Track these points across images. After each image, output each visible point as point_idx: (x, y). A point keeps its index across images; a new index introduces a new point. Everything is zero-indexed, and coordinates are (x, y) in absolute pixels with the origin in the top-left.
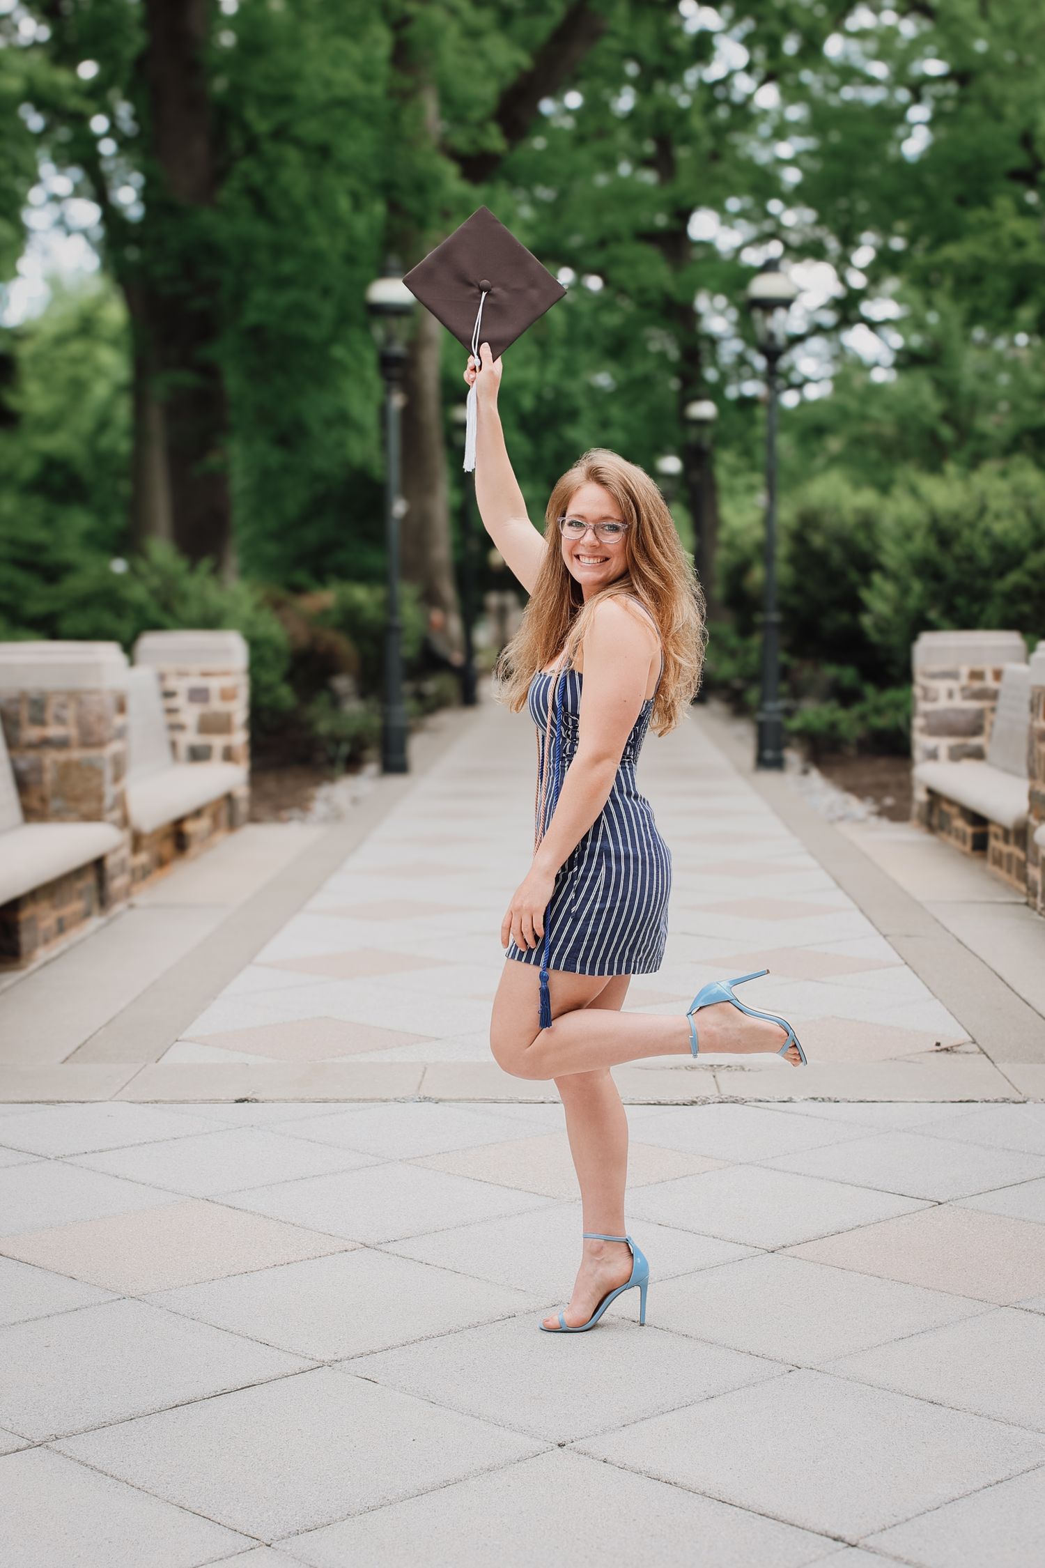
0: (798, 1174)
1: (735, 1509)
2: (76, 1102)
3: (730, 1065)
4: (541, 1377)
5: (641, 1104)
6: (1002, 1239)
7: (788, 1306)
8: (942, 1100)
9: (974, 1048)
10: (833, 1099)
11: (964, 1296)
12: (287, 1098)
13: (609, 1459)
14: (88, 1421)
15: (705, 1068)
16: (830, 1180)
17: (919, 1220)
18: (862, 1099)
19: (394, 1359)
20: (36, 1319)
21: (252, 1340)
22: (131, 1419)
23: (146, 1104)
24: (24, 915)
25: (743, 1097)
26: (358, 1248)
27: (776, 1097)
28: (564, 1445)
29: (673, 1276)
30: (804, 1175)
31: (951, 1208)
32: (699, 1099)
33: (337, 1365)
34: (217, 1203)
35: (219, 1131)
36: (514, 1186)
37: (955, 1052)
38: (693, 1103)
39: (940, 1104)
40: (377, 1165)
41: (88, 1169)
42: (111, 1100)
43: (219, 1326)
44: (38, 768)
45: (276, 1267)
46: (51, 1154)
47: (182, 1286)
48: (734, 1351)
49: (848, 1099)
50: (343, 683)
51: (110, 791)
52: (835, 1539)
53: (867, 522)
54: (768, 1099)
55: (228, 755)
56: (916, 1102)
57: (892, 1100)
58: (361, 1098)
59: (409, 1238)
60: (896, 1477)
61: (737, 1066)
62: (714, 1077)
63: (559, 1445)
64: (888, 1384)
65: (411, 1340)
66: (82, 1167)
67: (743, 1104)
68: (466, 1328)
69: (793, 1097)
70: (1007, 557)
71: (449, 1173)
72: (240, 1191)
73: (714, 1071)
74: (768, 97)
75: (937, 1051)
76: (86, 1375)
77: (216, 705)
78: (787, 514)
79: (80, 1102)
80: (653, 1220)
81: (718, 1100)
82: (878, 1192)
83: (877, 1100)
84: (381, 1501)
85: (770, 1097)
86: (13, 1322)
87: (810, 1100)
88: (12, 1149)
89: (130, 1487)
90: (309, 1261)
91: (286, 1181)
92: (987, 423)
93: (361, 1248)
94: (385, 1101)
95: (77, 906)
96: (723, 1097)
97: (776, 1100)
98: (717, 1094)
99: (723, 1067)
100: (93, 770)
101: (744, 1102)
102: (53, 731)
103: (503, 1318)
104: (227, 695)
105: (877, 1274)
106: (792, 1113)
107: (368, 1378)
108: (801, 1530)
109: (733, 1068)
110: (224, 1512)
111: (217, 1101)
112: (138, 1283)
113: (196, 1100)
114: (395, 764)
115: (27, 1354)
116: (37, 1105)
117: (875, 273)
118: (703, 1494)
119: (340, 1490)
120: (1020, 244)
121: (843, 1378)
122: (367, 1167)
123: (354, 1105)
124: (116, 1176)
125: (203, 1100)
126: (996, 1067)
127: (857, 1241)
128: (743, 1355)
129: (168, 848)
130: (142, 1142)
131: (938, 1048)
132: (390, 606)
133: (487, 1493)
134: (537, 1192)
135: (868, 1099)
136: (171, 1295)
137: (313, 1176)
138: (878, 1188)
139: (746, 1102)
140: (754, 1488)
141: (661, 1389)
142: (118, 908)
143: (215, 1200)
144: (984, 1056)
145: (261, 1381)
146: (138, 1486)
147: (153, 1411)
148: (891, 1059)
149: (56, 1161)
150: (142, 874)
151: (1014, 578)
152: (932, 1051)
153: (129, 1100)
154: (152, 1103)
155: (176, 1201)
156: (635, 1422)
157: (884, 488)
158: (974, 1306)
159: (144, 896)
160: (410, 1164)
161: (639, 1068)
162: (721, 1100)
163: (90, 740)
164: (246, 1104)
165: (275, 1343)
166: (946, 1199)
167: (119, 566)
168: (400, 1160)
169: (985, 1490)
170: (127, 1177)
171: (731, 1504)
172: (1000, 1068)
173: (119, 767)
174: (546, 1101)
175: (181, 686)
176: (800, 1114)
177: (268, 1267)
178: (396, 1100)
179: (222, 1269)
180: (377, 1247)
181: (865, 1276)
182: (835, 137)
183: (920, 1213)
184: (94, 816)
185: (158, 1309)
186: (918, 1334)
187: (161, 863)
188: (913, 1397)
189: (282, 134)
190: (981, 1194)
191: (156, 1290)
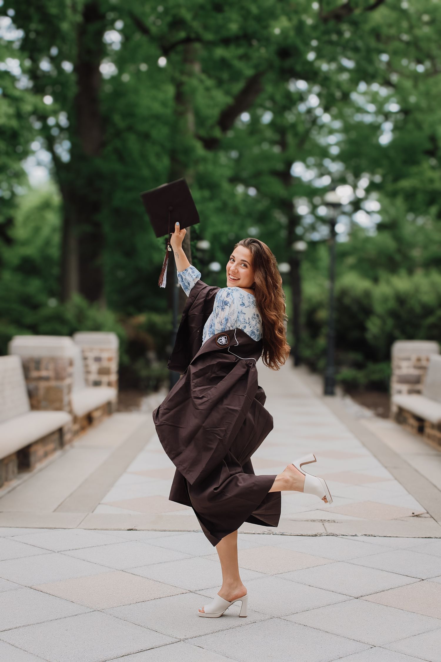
0: (363, 566)
2: (62, 529)
3: (329, 520)
4: (270, 648)
5: (295, 535)
7: (367, 621)
8: (418, 537)
9: (428, 515)
10: (373, 535)
11: (438, 618)
12: (149, 529)
15: (319, 521)
16: (377, 569)
17: (415, 587)
18: (385, 535)
19: (209, 639)
20: (60, 619)
21: (150, 629)
22: (105, 661)
23: (91, 530)
24: (33, 449)
25: (336, 534)
26: (188, 592)
27: (350, 534)
29: (318, 607)
30: (366, 567)
31: (428, 582)
32: (318, 534)
33: (186, 641)
35: (123, 542)
37: (420, 517)
38: (316, 535)
39: (417, 538)
40: (190, 558)
41: (72, 557)
42: (76, 528)
43: (135, 623)
44: (37, 389)
45: (155, 600)
46: (56, 550)
47: (118, 606)
48: (347, 639)
49: (380, 536)
50: (151, 355)
51: (66, 399)
53: (367, 294)
54: (347, 535)
55: (109, 384)
56: (407, 537)
57: (398, 536)
58: (180, 530)
59: (208, 589)
61: (332, 520)
62: (323, 525)
64: (412, 654)
65: (215, 631)
66: (69, 556)
67: (336, 536)
69: (357, 534)
70: (428, 311)
72: (136, 567)
73: (322, 522)
74: (326, 118)
75: (413, 516)
76: (84, 642)
77: (105, 364)
79: (63, 529)
80: (307, 584)
81: (326, 534)
82: (397, 574)
83: (391, 536)
85: (347, 534)
86: (51, 620)
87: (364, 536)
88: (39, 547)
90: (168, 597)
91: (154, 564)
92: (416, 253)
94: (189, 531)
95: (51, 446)
96: (328, 533)
97: (350, 535)
98: (326, 532)
99: (326, 521)
100: (59, 390)
101: (337, 535)
102: (44, 373)
103: (251, 623)
104: (110, 359)
105: (401, 608)
106: (357, 541)
107: (200, 646)
109: (331, 521)
111: (120, 530)
112: (100, 605)
113: (111, 529)
115: (59, 633)
116: (46, 529)
117: (368, 190)
120: (431, 181)
121: (394, 651)
122: (186, 559)
123: (177, 533)
124: (84, 560)
125: (114, 529)
126: (438, 523)
127: (391, 595)
128: (351, 641)
129: (85, 423)
130: (92, 546)
131: (413, 515)
132: (174, 324)
134: (257, 571)
135: (388, 536)
136: (114, 610)
137: (165, 562)
139: (338, 536)
141: (320, 654)
142: (67, 447)
143: (126, 571)
144: (432, 519)
145: (156, 647)
147: (114, 658)
148: (394, 519)
149: (58, 553)
150: (76, 433)
151: (431, 320)
152: (411, 516)
153: (84, 528)
154: (93, 530)
155: (110, 571)
157: (376, 280)
159: (77, 443)
160: (204, 558)
161: (292, 520)
162: (327, 535)
163: (59, 377)
164: (132, 531)
165: (160, 631)
166: (426, 578)
167: (54, 303)
168: (199, 556)
170: (88, 560)
172: (440, 524)
173: (70, 388)
174: (255, 533)
175: (91, 355)
176: (360, 541)
177: (152, 600)
178: (193, 531)
179: (133, 600)
180: (195, 592)
181: (396, 609)
182: (353, 135)
183: (415, 584)
184: (59, 409)
185: (109, 616)
186: (421, 633)
187: (83, 429)
188: (423, 659)
189: (130, 129)
190: (439, 576)
191: (108, 608)
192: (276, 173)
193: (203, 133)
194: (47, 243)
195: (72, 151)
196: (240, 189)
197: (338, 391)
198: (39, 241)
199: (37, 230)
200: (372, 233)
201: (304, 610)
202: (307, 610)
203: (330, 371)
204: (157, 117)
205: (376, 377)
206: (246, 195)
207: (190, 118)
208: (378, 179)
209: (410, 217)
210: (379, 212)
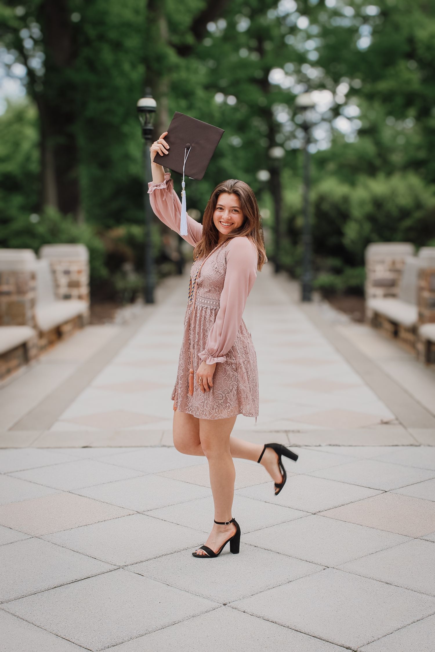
0: (324, 479)
1: (302, 634)
2: (13, 448)
6: (414, 507)
7: (322, 539)
8: (385, 445)
9: (396, 422)
10: (338, 445)
11: (398, 534)
12: (104, 446)
13: (246, 611)
14: (16, 595)
15: (283, 431)
16: (338, 481)
17: (377, 499)
18: (350, 445)
19: (151, 564)
21: (89, 556)
22: (35, 594)
23: (43, 449)
25: (301, 444)
26: (135, 514)
27: (314, 444)
28: (226, 605)
29: (272, 525)
30: (327, 479)
31: (391, 494)
33: (126, 568)
34: (74, 493)
35: (75, 461)
36: (202, 485)
37: (389, 424)
39: (383, 447)
40: (143, 476)
41: (18, 478)
42: (28, 447)
43: (74, 550)
45: (99, 523)
46: (2, 472)
47: (58, 532)
48: (299, 560)
49: (345, 445)
50: (128, 267)
51: (29, 314)
52: (347, 648)
53: (346, 199)
54: (311, 445)
55: (80, 297)
56: (374, 446)
57: (363, 445)
58: (136, 445)
59: (157, 509)
60: (373, 618)
61: (297, 431)
62: (287, 435)
63: (224, 605)
64: (367, 575)
65: (158, 556)
66: (16, 478)
67: (299, 447)
68: (182, 550)
69: (321, 444)
70: (405, 213)
71: (174, 479)
72: (84, 488)
73: (286, 433)
74: (303, 23)
75: (382, 424)
76: (16, 573)
77: (74, 277)
78: (313, 196)
79: (15, 448)
80: (263, 500)
82: (359, 487)
84: (146, 631)
87: (328, 446)
89: (34, 626)
90: (114, 520)
91: (104, 483)
92: (397, 158)
93: (136, 513)
94: (146, 447)
95: (14, 363)
97: (314, 446)
99: (290, 431)
100: (21, 305)
102: (5, 288)
103: (199, 545)
104: (79, 272)
105: (361, 524)
106: (321, 451)
107: (140, 574)
108: (332, 644)
109: (295, 431)
110: (76, 638)
111: (74, 447)
112: (39, 530)
113: (65, 447)
114: (150, 300)
117: (348, 96)
118: (288, 627)
119: (127, 627)
120: (409, 82)
121: (348, 572)
122: (139, 477)
124: (30, 482)
125: (68, 447)
126: (407, 430)
127: (351, 509)
128: (304, 561)
129: (54, 337)
130: (42, 466)
131: (382, 422)
132: (147, 234)
133: (192, 627)
135: (353, 445)
136: (53, 536)
137: (116, 481)
138: (359, 485)
139: (301, 447)
140: (310, 624)
141: (268, 578)
142: (33, 363)
143: (73, 492)
144: (401, 425)
145: (92, 576)
146: (37, 625)
147: (45, 590)
148: (362, 427)
149: (4, 475)
150: (43, 349)
151: (408, 223)
152: (379, 424)
153: (37, 447)
154: (46, 448)
155: (56, 493)
156: (257, 593)
157: (353, 184)
158: (403, 538)
159: (44, 357)
160: (157, 475)
163: (21, 291)
164: (87, 448)
165: (99, 558)
166: (389, 489)
167: (34, 218)
168: (153, 474)
169: (412, 624)
170: (35, 482)
171: (300, 632)
172: (409, 431)
173: (33, 303)
175: (60, 268)
176: (324, 452)
177: (96, 523)
178: (151, 446)
179: (76, 524)
180: (143, 513)
181: (355, 525)
182: (332, 40)
183: (378, 496)
184: (22, 323)
185: (47, 542)
186: (379, 551)
187: (51, 343)
188: (378, 581)
189: (101, 37)
190: (403, 487)
191: (47, 534)
192: (254, 81)
193: (176, 39)
194: (28, 159)
195: (46, 64)
196: (219, 98)
197: (316, 296)
198: (20, 158)
199: (16, 145)
200: (352, 139)
201: (257, 529)
202: (260, 528)
203: (308, 277)
204: (128, 25)
205: (354, 282)
206: (225, 103)
207: (163, 26)
208: (357, 83)
209: (390, 121)
210: (359, 118)
